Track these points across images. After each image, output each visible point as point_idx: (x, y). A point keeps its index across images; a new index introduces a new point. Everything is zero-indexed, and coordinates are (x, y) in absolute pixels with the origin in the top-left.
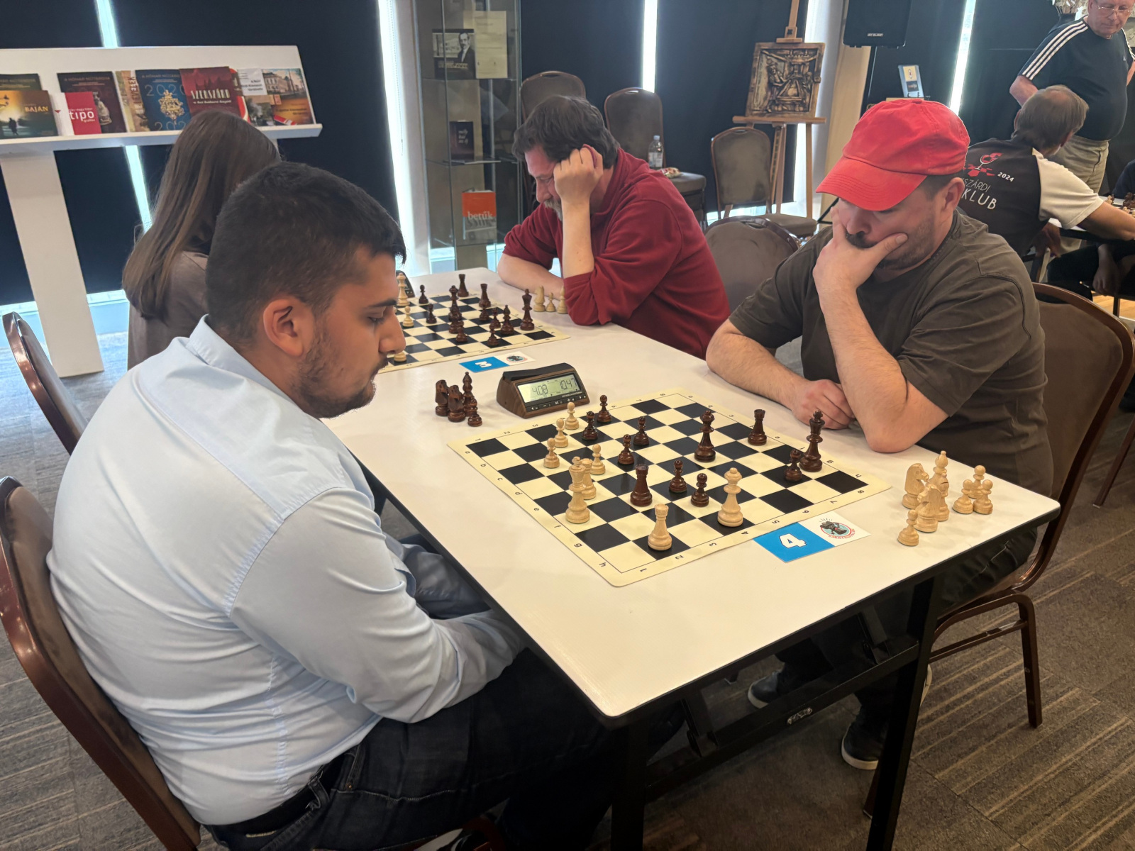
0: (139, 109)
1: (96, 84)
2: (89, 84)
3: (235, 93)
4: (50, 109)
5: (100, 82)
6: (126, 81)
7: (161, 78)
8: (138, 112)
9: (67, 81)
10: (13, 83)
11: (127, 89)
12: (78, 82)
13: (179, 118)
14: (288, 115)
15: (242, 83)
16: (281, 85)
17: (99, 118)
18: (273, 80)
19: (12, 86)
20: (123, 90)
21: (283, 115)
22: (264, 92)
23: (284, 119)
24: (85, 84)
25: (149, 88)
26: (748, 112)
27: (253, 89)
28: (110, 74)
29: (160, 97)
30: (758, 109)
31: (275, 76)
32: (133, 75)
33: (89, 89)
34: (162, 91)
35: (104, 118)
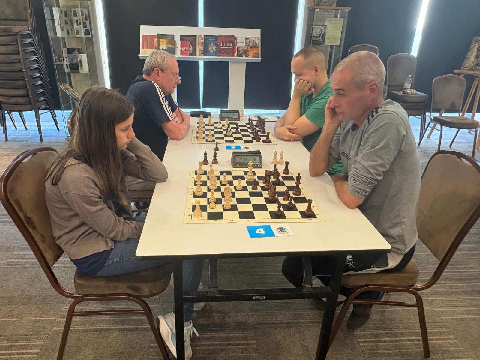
0: (202, 48)
1: (191, 39)
2: (189, 39)
3: (234, 45)
4: (175, 46)
5: (192, 38)
6: (200, 39)
7: (211, 38)
8: (201, 49)
9: (182, 38)
10: (166, 37)
11: (200, 41)
12: (185, 38)
13: (214, 52)
14: (251, 54)
15: (238, 42)
16: (251, 43)
17: (189, 51)
18: (249, 41)
19: (166, 38)
20: (198, 42)
21: (249, 54)
22: (245, 45)
23: (249, 55)
24: (187, 39)
25: (207, 42)
26: (462, 68)
27: (241, 44)
28: (196, 36)
29: (209, 45)
30: (468, 67)
31: (250, 39)
32: (203, 37)
33: (188, 40)
34: (210, 43)
35: (190, 51)
